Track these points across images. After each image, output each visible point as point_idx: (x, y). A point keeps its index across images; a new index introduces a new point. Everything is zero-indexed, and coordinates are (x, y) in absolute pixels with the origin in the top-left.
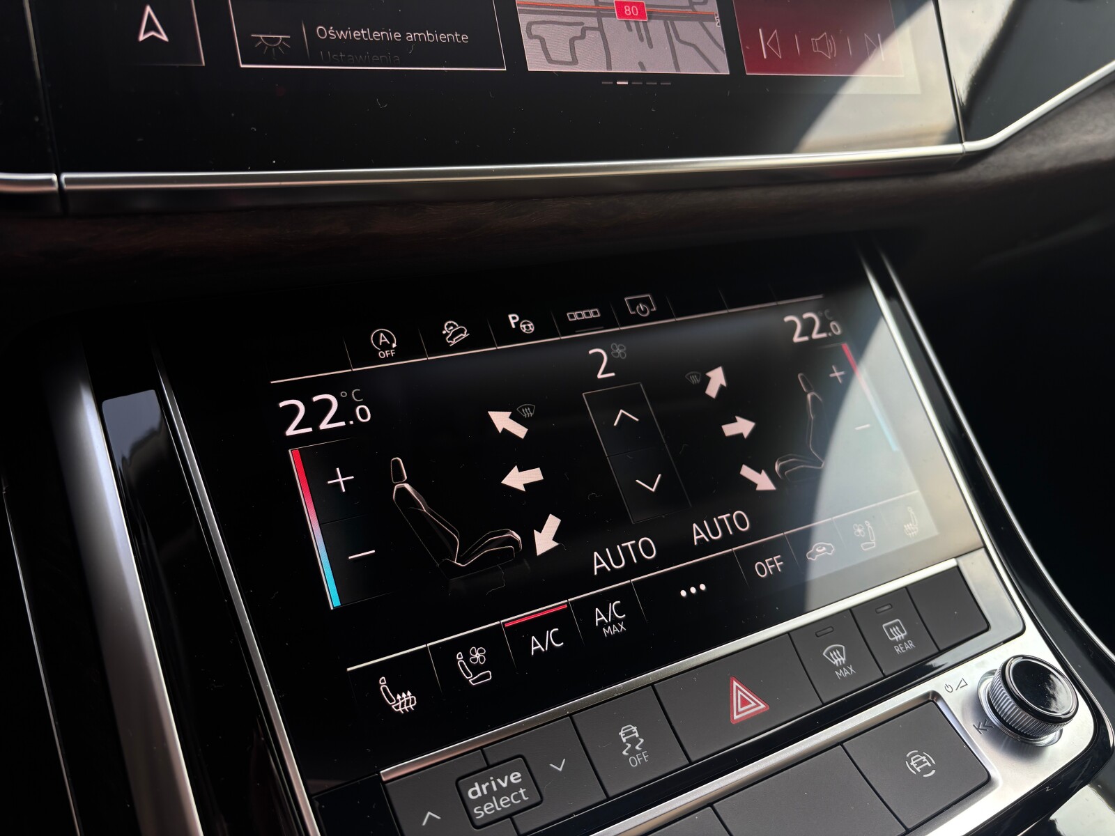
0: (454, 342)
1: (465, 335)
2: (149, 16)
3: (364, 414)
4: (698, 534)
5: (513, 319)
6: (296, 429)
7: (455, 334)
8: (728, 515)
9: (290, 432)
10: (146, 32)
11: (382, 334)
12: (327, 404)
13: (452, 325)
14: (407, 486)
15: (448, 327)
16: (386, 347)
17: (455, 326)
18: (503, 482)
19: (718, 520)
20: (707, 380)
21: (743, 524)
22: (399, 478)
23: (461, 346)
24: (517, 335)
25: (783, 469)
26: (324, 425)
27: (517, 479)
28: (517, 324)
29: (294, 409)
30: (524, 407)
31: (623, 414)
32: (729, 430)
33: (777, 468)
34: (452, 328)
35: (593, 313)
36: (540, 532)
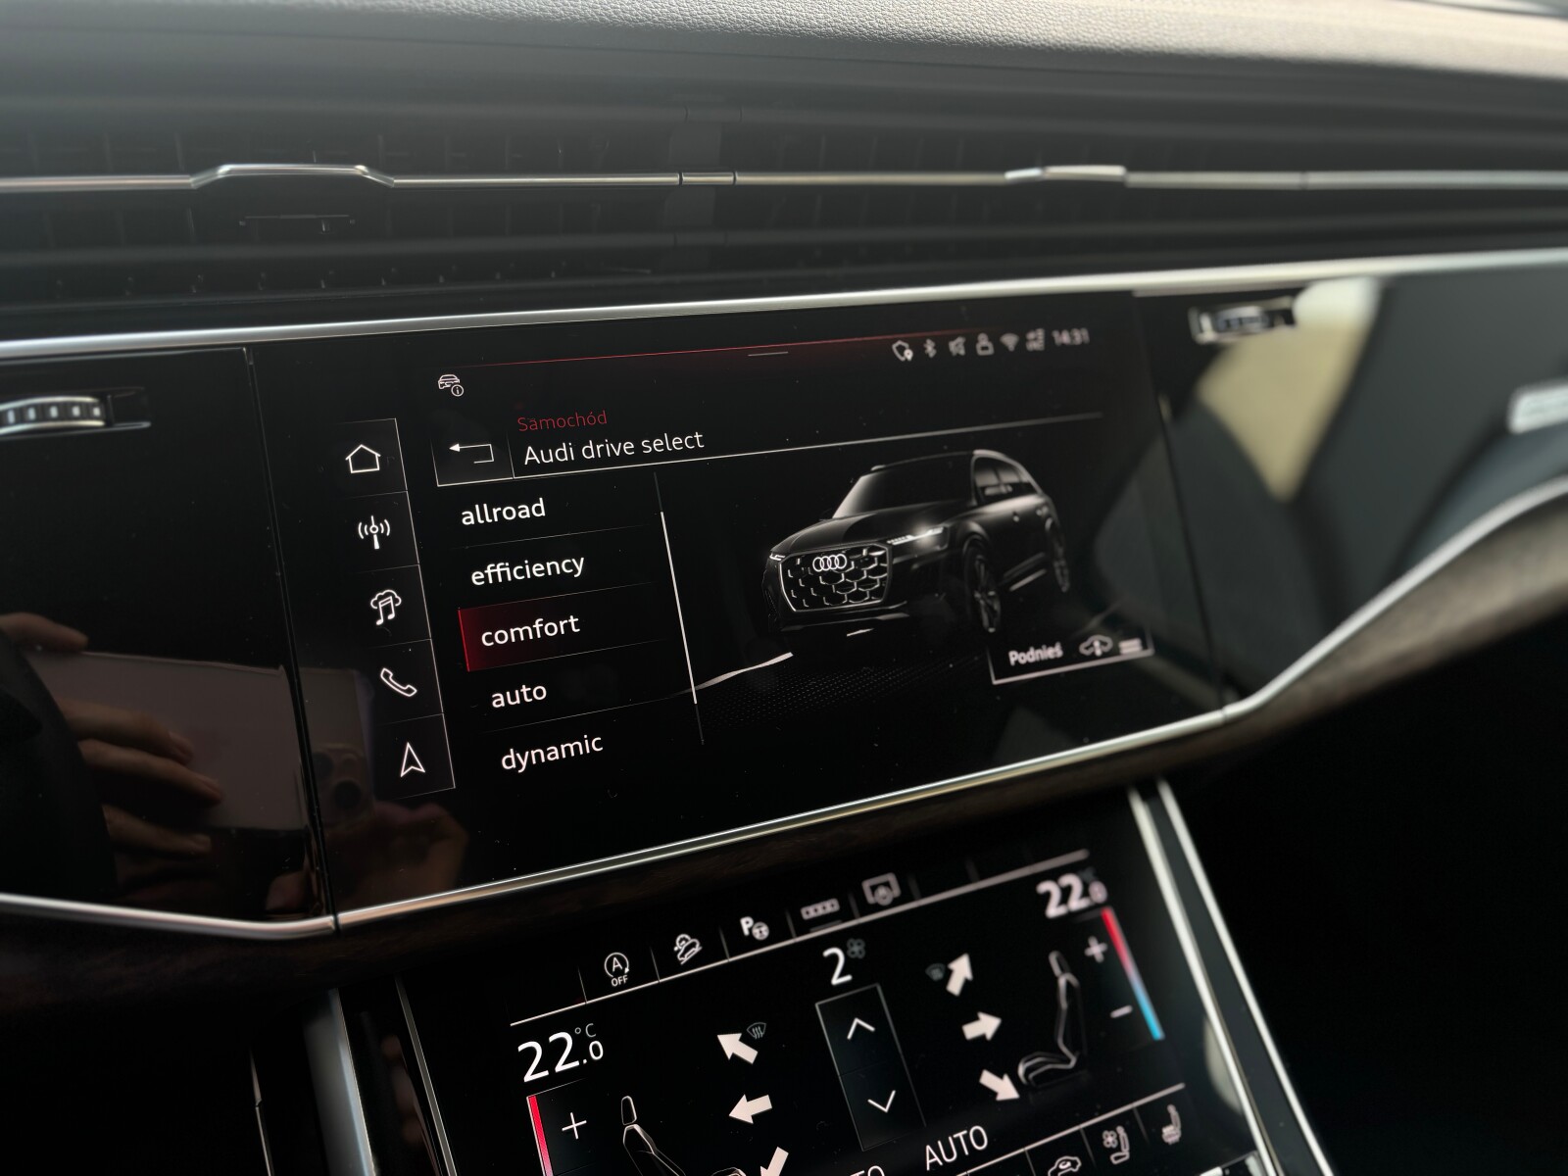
0: (685, 959)
1: (697, 949)
2: (409, 751)
3: (597, 1050)
4: (931, 1157)
5: (746, 923)
6: (534, 1073)
7: (687, 949)
8: (965, 1132)
9: (529, 1077)
10: (407, 767)
11: (615, 959)
12: (562, 1042)
13: (684, 939)
14: (637, 1127)
15: (680, 942)
16: (619, 973)
17: (687, 940)
18: (731, 1115)
19: (954, 1139)
20: (948, 973)
21: (980, 1142)
22: (629, 1119)
23: (694, 962)
24: (752, 942)
25: (1028, 1071)
26: (560, 1067)
27: (745, 1110)
28: (750, 930)
29: (532, 1052)
30: (754, 1027)
31: (858, 1026)
32: (971, 1031)
33: (1021, 1070)
34: (684, 942)
35: (830, 906)
36: (767, 1168)
